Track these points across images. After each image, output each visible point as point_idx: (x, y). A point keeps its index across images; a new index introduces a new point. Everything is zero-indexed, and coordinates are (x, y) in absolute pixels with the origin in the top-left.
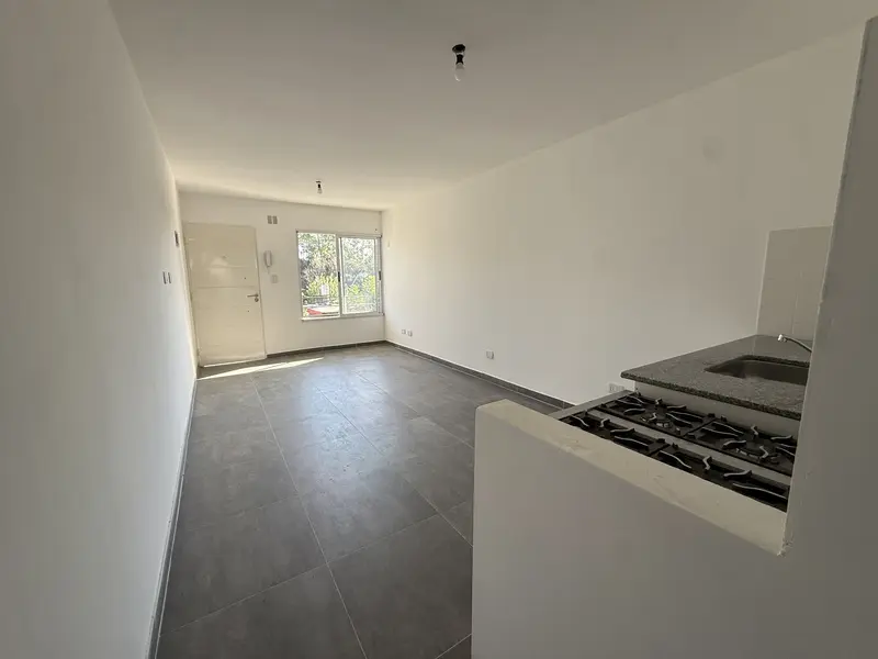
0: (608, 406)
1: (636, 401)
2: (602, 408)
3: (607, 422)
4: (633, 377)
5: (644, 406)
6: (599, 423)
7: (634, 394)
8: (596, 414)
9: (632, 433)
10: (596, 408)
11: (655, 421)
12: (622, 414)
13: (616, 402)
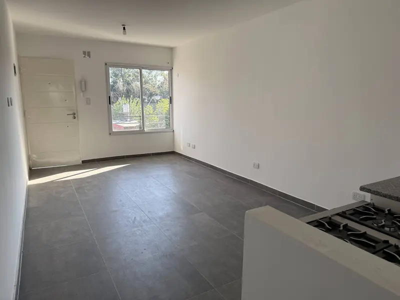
0: (347, 213)
1: (369, 210)
2: (342, 214)
3: (346, 226)
4: (368, 191)
5: (376, 213)
6: (339, 227)
7: (368, 204)
8: (338, 219)
9: (364, 235)
10: (338, 214)
11: (383, 226)
12: (358, 220)
13: (354, 210)
